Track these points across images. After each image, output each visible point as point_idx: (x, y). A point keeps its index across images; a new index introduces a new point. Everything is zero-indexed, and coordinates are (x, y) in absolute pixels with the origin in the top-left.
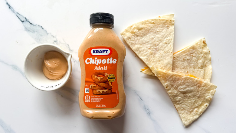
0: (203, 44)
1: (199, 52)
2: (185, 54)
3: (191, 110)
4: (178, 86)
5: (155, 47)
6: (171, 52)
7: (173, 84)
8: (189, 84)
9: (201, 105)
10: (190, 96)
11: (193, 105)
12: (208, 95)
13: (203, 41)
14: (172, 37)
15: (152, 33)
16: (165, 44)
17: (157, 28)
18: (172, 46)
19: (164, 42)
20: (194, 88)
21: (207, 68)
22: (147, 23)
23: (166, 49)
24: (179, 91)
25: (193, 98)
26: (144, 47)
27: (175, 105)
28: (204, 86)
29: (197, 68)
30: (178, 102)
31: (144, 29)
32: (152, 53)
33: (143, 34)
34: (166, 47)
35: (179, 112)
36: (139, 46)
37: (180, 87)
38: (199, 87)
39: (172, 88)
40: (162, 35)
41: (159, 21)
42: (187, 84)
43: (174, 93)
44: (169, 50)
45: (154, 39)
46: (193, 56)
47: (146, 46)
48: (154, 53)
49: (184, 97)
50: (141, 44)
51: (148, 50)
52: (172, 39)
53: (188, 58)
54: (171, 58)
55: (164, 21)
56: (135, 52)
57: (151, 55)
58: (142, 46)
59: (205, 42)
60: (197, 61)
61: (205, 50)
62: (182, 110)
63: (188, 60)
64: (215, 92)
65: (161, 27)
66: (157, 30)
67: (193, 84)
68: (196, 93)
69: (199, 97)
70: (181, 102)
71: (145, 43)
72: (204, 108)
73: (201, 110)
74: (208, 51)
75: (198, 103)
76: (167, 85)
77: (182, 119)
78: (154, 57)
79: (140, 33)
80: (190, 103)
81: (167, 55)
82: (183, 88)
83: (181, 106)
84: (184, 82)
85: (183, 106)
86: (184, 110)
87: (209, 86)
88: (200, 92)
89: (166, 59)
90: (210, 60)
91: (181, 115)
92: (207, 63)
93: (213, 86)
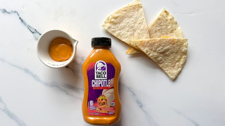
0: (166, 13)
1: (165, 21)
2: (155, 27)
3: (173, 66)
4: (156, 49)
5: (133, 29)
6: (146, 29)
7: (151, 48)
8: (164, 44)
9: (180, 59)
10: (168, 54)
11: (174, 61)
12: (183, 49)
13: (164, 11)
14: (143, 17)
15: (126, 18)
16: (139, 24)
17: (129, 13)
18: (145, 24)
19: (138, 22)
20: (169, 46)
21: (177, 30)
22: (121, 11)
23: (142, 28)
24: (158, 53)
25: (172, 55)
26: (123, 32)
27: (159, 65)
28: (177, 43)
29: (169, 33)
30: (160, 62)
31: (120, 17)
32: (131, 34)
33: (119, 21)
34: (141, 26)
35: (164, 70)
36: (119, 31)
37: (158, 49)
38: (173, 44)
39: (152, 52)
40: (135, 18)
41: (129, 7)
42: (163, 45)
43: (154, 55)
44: (144, 28)
45: (130, 22)
46: (162, 26)
47: (125, 30)
48: (133, 34)
49: (164, 56)
50: (120, 30)
51: (127, 33)
52: (143, 19)
53: (158, 28)
54: (147, 34)
55: (134, 6)
56: (117, 37)
57: (131, 36)
58: (121, 31)
59: (166, 11)
60: (166, 28)
61: (169, 17)
62: (166, 67)
63: (159, 30)
64: (187, 45)
65: (133, 12)
66: (130, 15)
67: (168, 44)
68: (173, 50)
69: (176, 53)
70: (162, 61)
71: (123, 28)
72: (183, 61)
73: (181, 63)
74: (172, 17)
75: (177, 58)
76: (147, 50)
77: (169, 75)
78: (133, 37)
79: (117, 21)
80: (170, 60)
81: (143, 32)
82: (160, 49)
83: (164, 64)
84: (159, 44)
85: (166, 64)
86: (168, 67)
87: (181, 41)
88: (176, 48)
89: (144, 35)
90: (176, 23)
91: (166, 71)
92: (175, 27)
93: (184, 39)
